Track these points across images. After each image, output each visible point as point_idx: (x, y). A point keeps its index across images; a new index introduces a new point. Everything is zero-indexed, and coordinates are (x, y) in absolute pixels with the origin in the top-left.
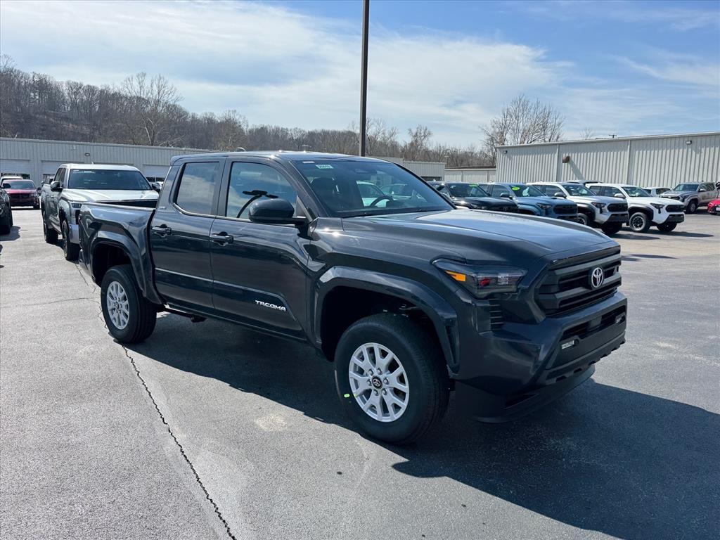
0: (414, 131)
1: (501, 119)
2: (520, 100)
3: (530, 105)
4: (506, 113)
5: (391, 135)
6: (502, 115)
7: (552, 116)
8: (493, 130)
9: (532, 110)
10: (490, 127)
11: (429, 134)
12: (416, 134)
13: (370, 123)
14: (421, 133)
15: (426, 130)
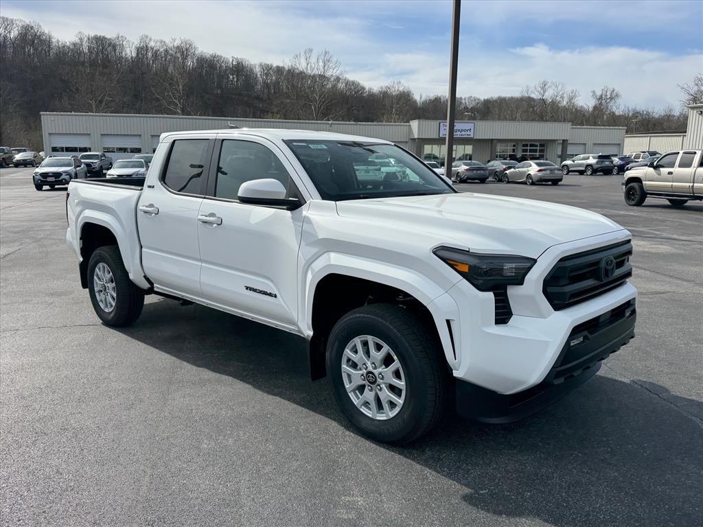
0: (599, 93)
5: (571, 100)
11: (616, 96)
12: (601, 96)
13: (546, 87)
14: (606, 95)
15: (613, 91)
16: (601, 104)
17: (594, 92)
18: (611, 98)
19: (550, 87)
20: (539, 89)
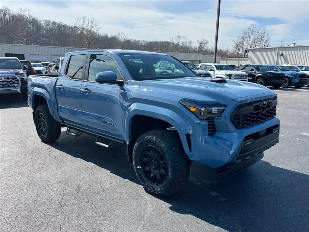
0: (200, 41)
1: (242, 36)
2: (251, 27)
3: (255, 29)
4: (244, 33)
5: (190, 43)
6: (242, 34)
7: (266, 35)
8: (237, 40)
9: (256, 32)
10: (236, 39)
11: (207, 42)
13: (180, 38)
14: (203, 42)
15: (206, 40)
16: (201, 46)
17: (198, 41)
18: (205, 44)
19: (181, 38)
20: (177, 39)
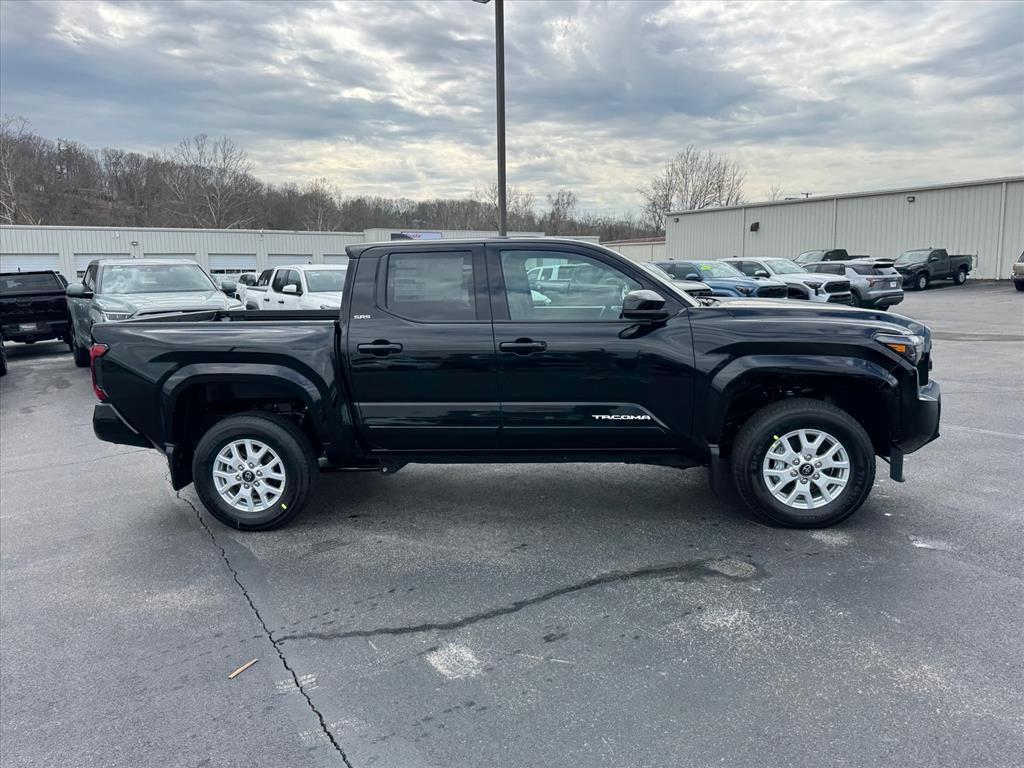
0: (554, 198)
1: (664, 178)
2: (688, 153)
3: (700, 158)
4: (670, 170)
5: (526, 204)
6: (666, 173)
9: (704, 166)
10: (651, 189)
11: (574, 200)
12: (558, 201)
14: (563, 200)
15: (570, 194)
17: (550, 196)
18: (569, 203)
